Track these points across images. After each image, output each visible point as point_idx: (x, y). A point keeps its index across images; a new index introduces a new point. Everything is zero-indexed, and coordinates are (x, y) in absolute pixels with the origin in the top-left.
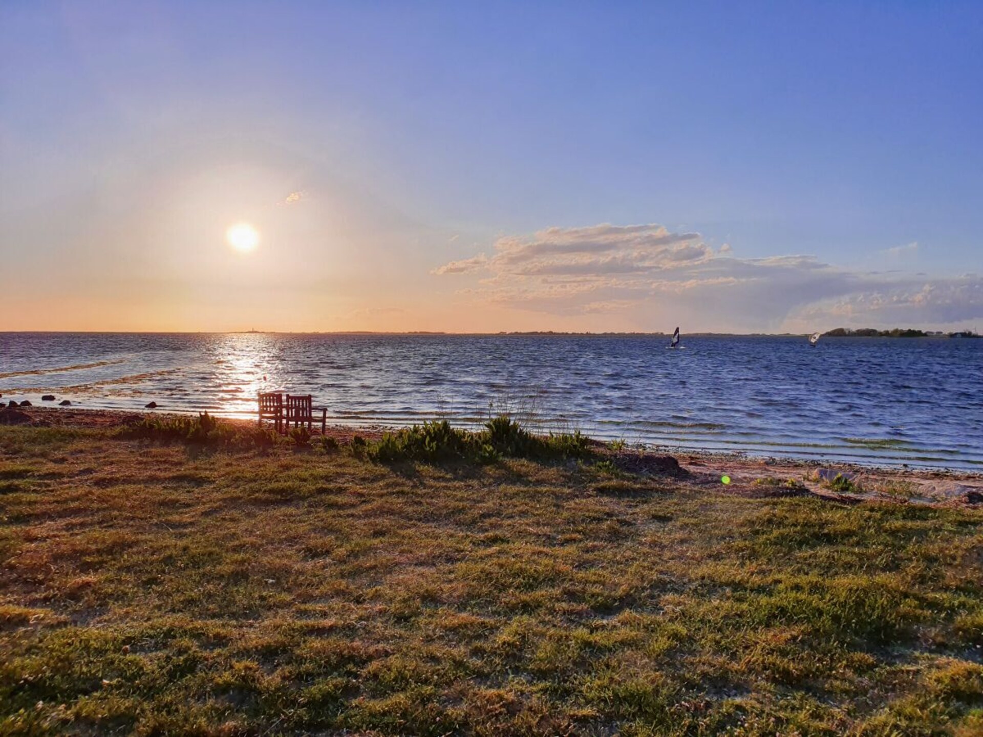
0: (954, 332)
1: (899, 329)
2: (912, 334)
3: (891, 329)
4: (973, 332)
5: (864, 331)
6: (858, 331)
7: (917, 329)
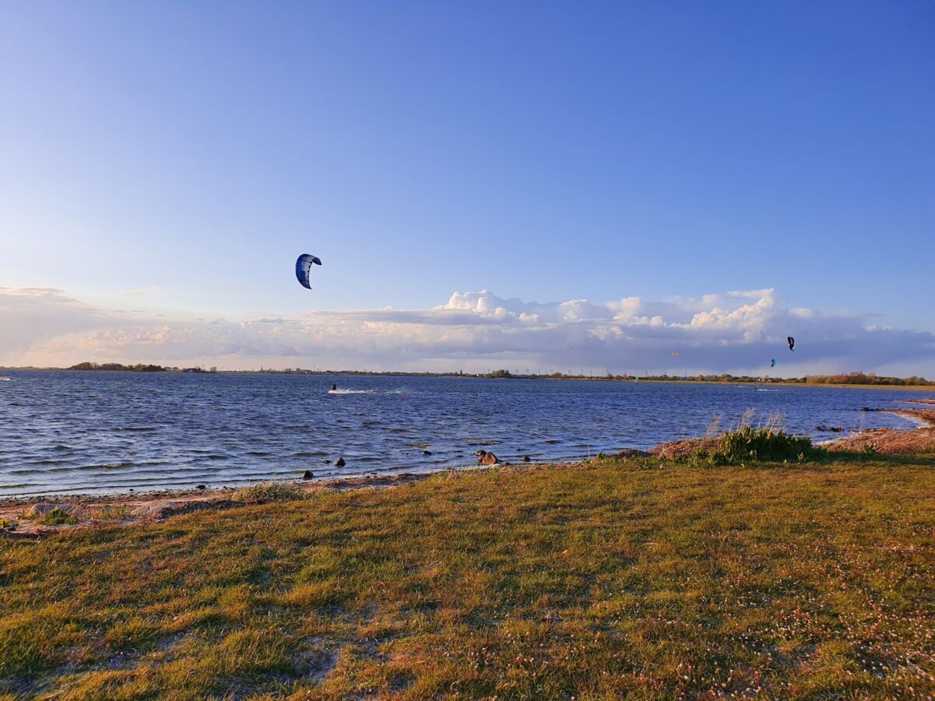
0: (187, 368)
1: (142, 364)
2: (152, 368)
3: (134, 364)
4: (202, 368)
5: (110, 365)
6: (104, 365)
7: (157, 365)
